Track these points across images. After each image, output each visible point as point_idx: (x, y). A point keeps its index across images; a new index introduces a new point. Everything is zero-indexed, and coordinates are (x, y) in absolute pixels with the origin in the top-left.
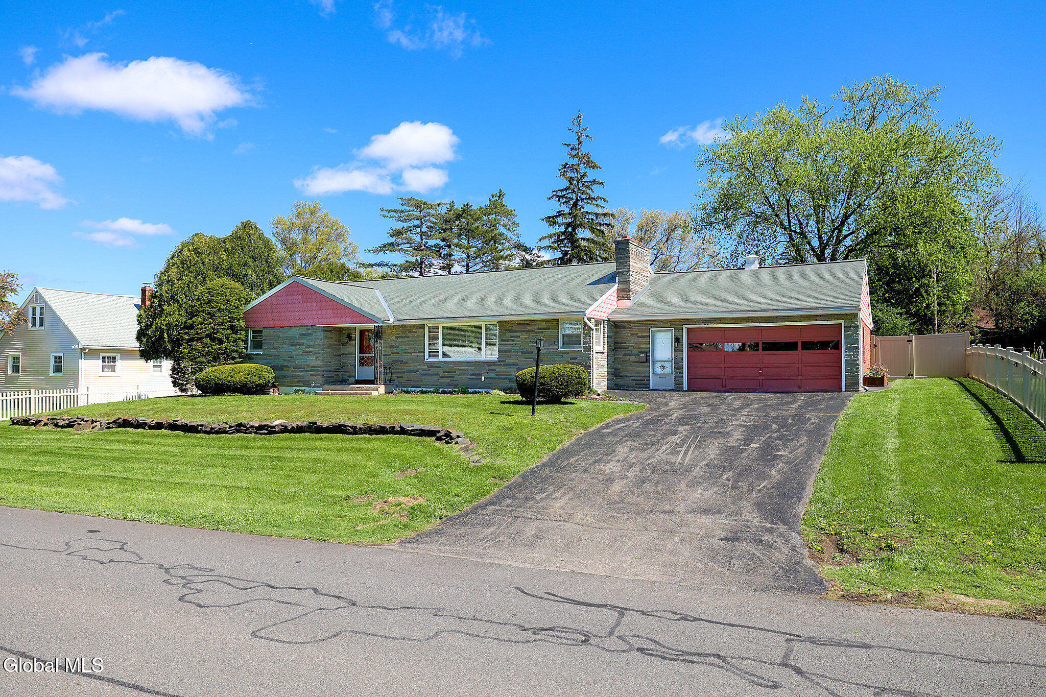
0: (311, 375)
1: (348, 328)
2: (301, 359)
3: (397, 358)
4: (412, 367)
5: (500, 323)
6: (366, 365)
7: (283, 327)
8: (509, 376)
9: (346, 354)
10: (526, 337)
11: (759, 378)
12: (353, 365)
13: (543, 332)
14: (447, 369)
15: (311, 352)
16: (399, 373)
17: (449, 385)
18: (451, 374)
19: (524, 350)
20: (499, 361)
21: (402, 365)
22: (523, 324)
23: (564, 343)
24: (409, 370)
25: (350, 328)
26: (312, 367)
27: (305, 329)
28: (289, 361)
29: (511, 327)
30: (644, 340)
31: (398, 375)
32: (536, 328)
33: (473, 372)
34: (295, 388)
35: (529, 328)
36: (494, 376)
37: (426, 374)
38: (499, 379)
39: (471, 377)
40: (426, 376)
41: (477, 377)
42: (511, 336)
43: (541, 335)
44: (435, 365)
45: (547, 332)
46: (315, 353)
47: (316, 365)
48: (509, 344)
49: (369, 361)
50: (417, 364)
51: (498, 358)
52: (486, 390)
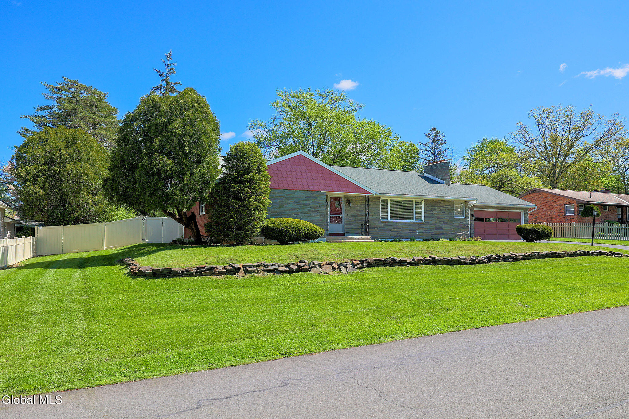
3: (362, 218)
4: (373, 225)
5: (425, 200)
7: (289, 190)
10: (439, 209)
11: (497, 234)
13: (447, 207)
14: (394, 227)
15: (316, 211)
17: (397, 237)
18: (398, 230)
19: (439, 217)
20: (424, 223)
22: (437, 202)
23: (456, 214)
24: (370, 227)
32: (444, 204)
33: (411, 229)
35: (440, 204)
36: (423, 231)
37: (383, 229)
38: (425, 233)
39: (410, 232)
40: (382, 231)
41: (414, 232)
42: (432, 209)
43: (447, 209)
44: (388, 224)
45: (449, 208)
46: (320, 212)
47: (320, 221)
48: (430, 213)
49: (339, 220)
50: (376, 223)
51: (423, 221)
52: (418, 240)
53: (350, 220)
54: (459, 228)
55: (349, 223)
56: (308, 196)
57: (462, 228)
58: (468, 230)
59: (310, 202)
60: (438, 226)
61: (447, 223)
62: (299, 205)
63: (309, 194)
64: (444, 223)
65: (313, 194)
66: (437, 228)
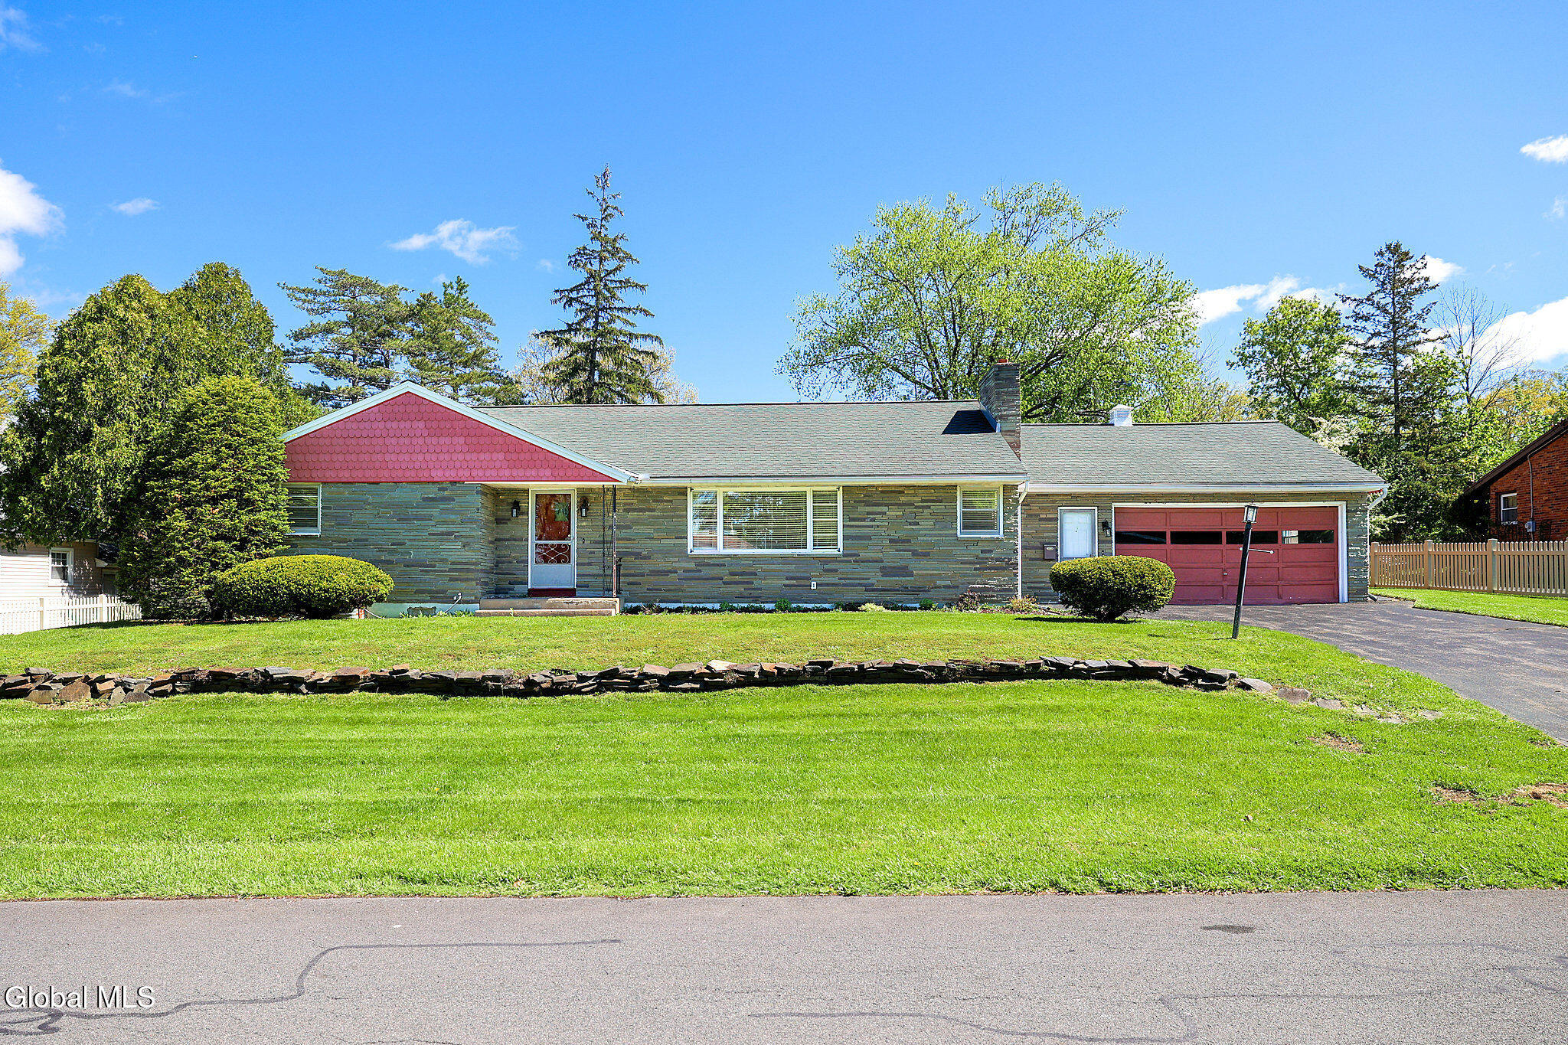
0: (451, 580)
1: (510, 490)
2: (424, 547)
3: (626, 548)
4: (660, 563)
5: (847, 489)
6: (552, 562)
7: (377, 483)
8: (866, 582)
9: (508, 540)
10: (898, 514)
11: (1224, 583)
12: (522, 562)
13: (929, 507)
14: (738, 569)
15: (451, 534)
16: (633, 575)
17: (741, 597)
18: (746, 578)
19: (895, 536)
20: (844, 555)
21: (637, 562)
22: (892, 492)
23: (965, 526)
24: (653, 571)
25: (516, 489)
26: (453, 563)
27: (434, 488)
28: (392, 552)
29: (869, 496)
30: (1050, 525)
31: (631, 579)
32: (916, 499)
33: (791, 574)
34: (408, 605)
35: (903, 499)
36: (836, 580)
37: (692, 576)
38: (844, 585)
39: (787, 582)
40: (693, 582)
41: (803, 582)
42: (868, 513)
43: (926, 511)
44: (711, 562)
45: (937, 507)
46: (462, 536)
47: (464, 560)
48: (863, 526)
49: (560, 555)
50: (672, 560)
51: (841, 550)
52: (818, 605)
53: (591, 553)
54: (975, 569)
55: (587, 561)
56: (430, 496)
57: (990, 569)
58: (1016, 575)
59: (435, 512)
60: (892, 564)
61: (926, 555)
62: (406, 520)
63: (432, 491)
64: (915, 553)
65: (444, 489)
66: (886, 572)
